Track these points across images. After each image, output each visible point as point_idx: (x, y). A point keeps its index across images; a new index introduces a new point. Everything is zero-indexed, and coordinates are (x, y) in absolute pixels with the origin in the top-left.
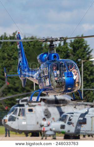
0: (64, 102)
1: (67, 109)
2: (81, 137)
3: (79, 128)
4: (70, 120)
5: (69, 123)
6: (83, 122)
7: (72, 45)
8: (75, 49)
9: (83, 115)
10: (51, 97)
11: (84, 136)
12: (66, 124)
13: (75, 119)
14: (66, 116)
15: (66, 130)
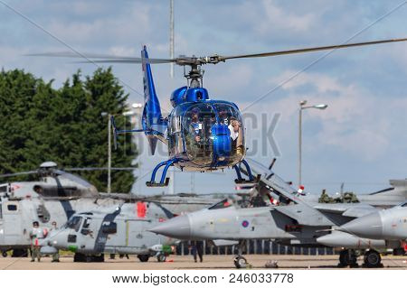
0: (75, 192)
1: (80, 206)
2: (107, 258)
3: (102, 240)
4: (86, 225)
5: (85, 232)
6: (110, 229)
7: (90, 85)
8: (96, 94)
9: (110, 217)
10: (50, 182)
11: (112, 256)
12: (79, 234)
13: (96, 224)
14: (78, 219)
15: (77, 245)
